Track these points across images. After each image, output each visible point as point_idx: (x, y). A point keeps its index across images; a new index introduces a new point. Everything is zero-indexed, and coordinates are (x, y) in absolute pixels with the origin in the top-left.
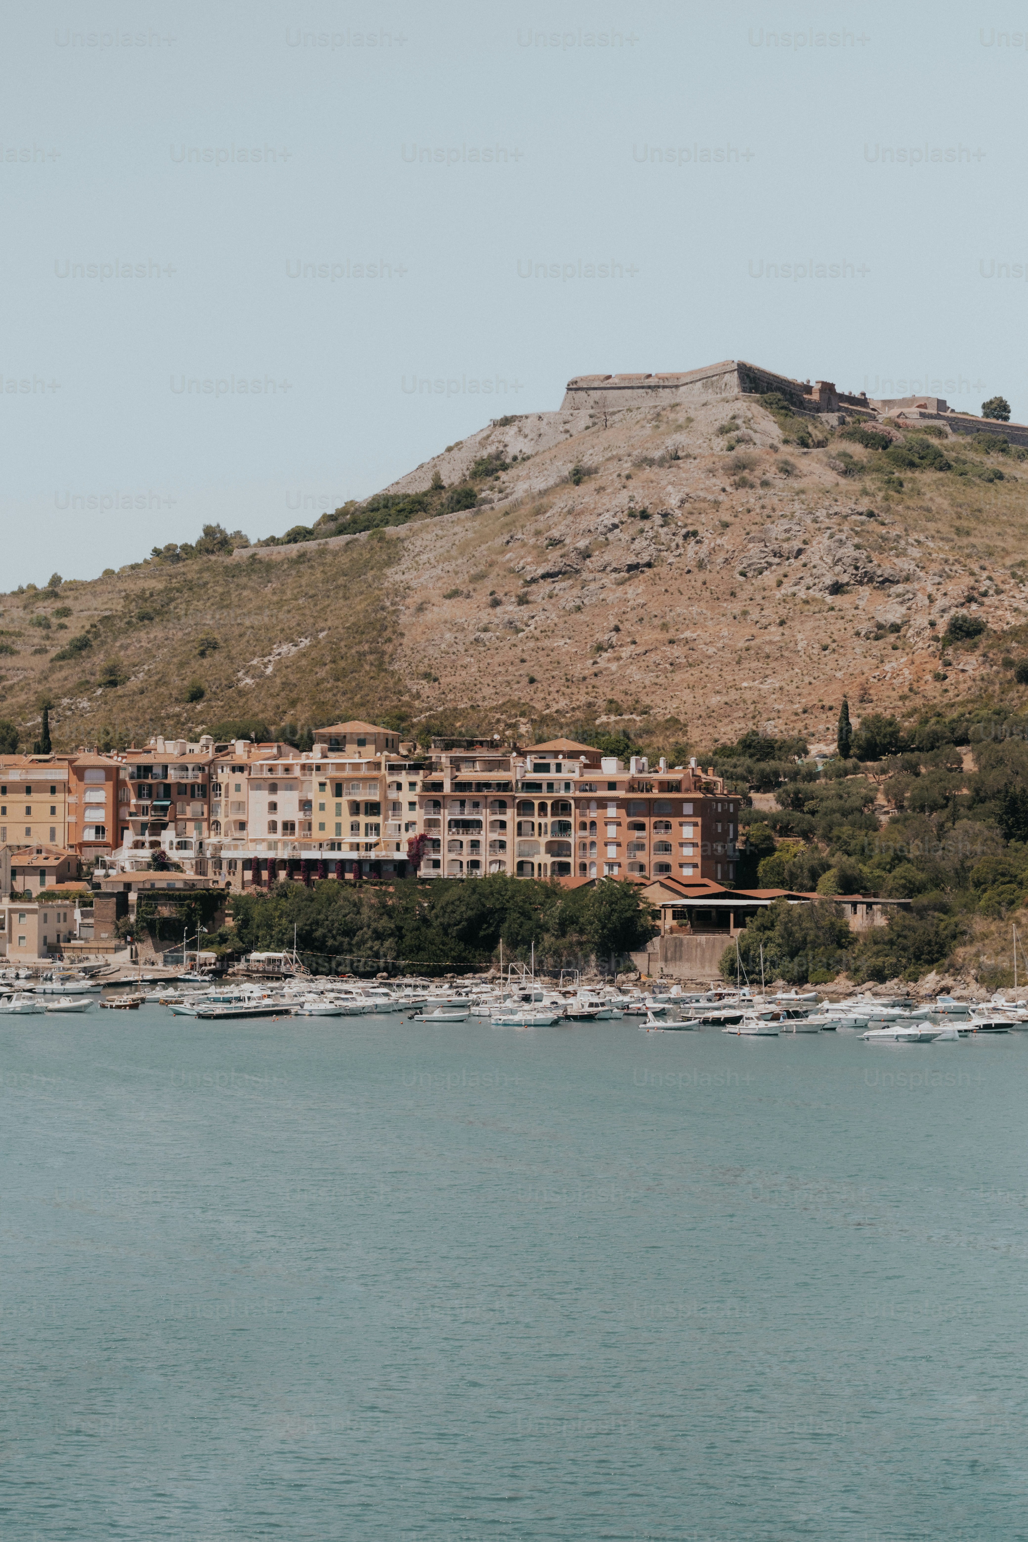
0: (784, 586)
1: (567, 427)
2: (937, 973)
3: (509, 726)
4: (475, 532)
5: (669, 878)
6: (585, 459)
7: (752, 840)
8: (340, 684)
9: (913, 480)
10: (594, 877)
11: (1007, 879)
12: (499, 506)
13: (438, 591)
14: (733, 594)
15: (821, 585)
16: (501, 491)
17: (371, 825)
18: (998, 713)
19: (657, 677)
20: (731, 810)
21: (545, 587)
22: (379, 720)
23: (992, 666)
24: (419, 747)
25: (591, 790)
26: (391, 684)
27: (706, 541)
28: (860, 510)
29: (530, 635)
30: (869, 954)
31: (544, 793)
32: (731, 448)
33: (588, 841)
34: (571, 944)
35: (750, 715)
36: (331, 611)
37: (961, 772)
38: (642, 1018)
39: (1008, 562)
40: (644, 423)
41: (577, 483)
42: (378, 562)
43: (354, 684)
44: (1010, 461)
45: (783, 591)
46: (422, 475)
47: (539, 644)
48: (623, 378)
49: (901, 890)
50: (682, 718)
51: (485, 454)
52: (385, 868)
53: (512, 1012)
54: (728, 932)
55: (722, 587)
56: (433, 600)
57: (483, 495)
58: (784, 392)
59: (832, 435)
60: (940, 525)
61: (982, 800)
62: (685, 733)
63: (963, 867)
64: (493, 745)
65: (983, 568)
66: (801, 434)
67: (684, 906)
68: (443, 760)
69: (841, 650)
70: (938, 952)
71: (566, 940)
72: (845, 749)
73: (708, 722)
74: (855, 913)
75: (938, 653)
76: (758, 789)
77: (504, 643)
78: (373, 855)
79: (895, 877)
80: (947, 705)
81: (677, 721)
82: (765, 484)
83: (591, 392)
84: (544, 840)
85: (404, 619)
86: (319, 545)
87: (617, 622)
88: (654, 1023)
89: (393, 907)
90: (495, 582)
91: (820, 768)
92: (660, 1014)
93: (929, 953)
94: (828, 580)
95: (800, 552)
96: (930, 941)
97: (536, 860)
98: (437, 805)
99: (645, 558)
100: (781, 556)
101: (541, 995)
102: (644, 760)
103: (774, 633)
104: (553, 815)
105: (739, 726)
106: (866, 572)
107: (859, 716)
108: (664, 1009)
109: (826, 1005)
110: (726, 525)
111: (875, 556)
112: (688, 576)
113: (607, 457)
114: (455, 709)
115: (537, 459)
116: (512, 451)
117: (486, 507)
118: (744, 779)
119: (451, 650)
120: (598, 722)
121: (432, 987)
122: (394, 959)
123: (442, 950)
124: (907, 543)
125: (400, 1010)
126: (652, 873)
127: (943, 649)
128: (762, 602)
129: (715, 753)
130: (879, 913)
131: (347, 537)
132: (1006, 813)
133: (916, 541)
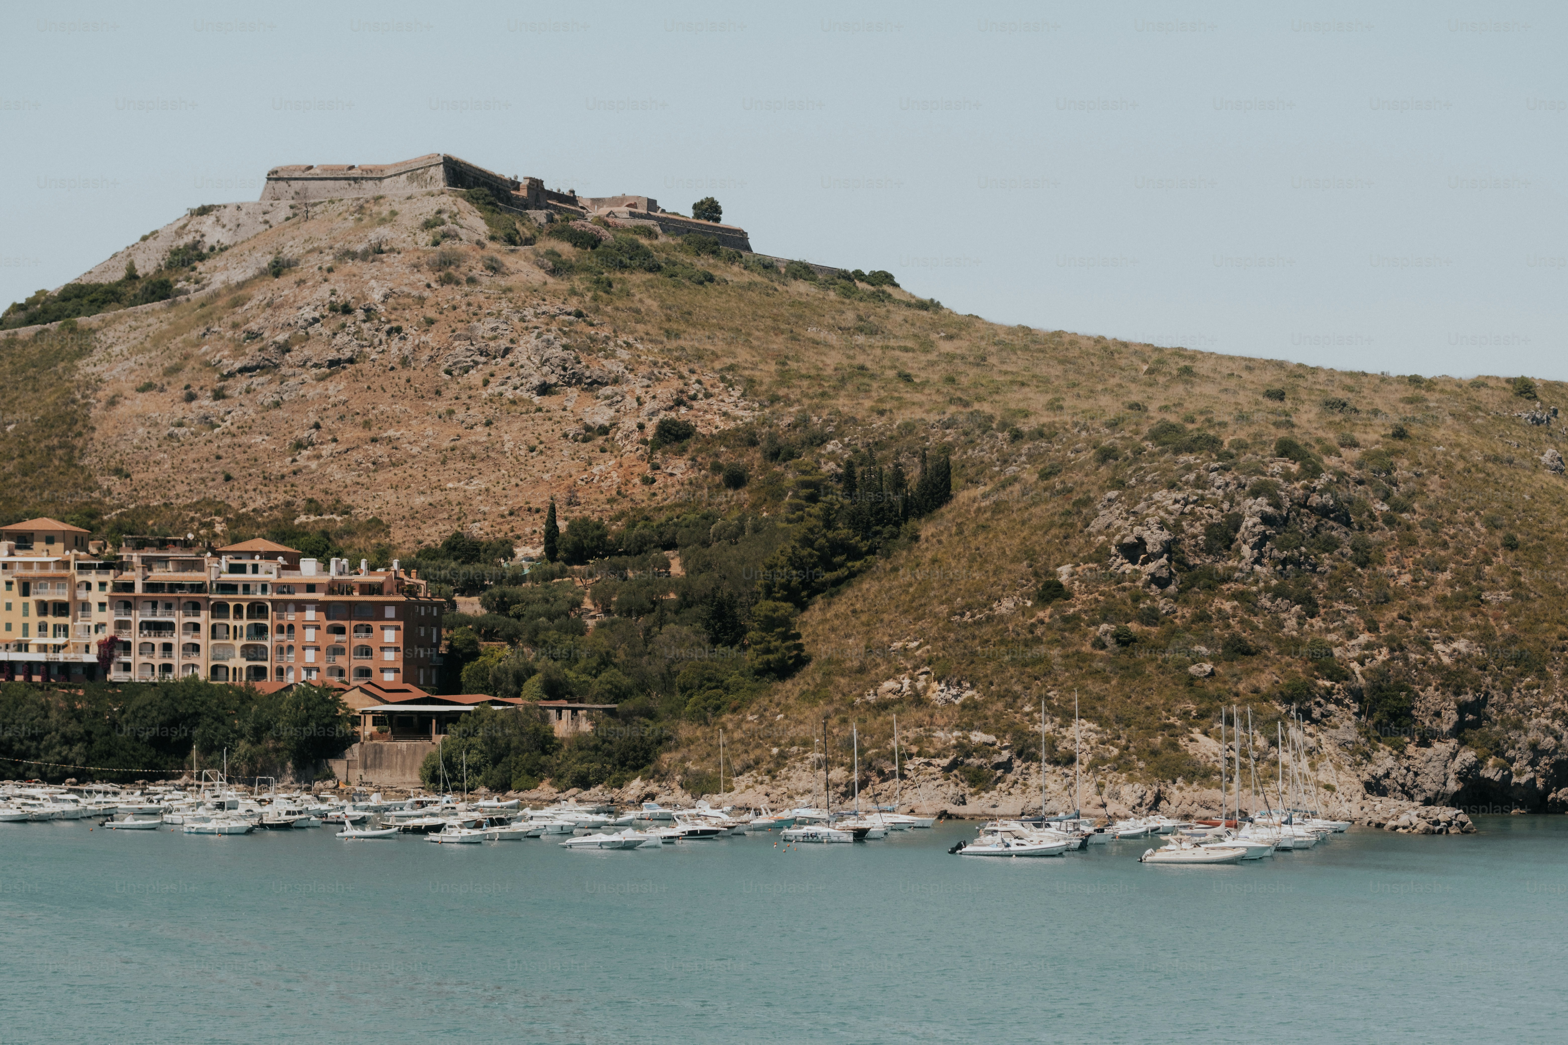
0: (490, 385)
1: (267, 217)
2: (642, 779)
3: (203, 525)
4: (170, 324)
5: (369, 683)
6: (285, 251)
7: (456, 644)
8: (28, 479)
9: (622, 281)
10: (291, 682)
11: (713, 684)
12: (195, 297)
13: (130, 384)
14: (438, 393)
15: (528, 385)
16: (197, 282)
17: (60, 626)
18: (705, 517)
19: (359, 476)
20: (435, 614)
21: (243, 382)
22: (68, 517)
23: (700, 470)
24: (109, 545)
25: (289, 592)
26: (81, 480)
27: (411, 338)
28: (569, 310)
29: (226, 431)
30: (574, 760)
31: (240, 596)
32: (436, 243)
33: (285, 645)
34: (267, 751)
35: (455, 517)
36: (20, 404)
37: (669, 576)
38: (340, 826)
39: (718, 365)
40: (346, 215)
41: (277, 275)
42: (69, 353)
43: (42, 479)
44: (721, 264)
45: (490, 391)
46: (116, 264)
47: (236, 440)
48: (325, 169)
49: (607, 695)
50: (384, 519)
51: (181, 243)
52: (73, 671)
53: (206, 820)
54: (430, 738)
55: (426, 386)
56: (126, 394)
57: (179, 285)
58: (490, 187)
59: (540, 233)
60: (649, 327)
61: (689, 605)
62: (388, 534)
63: (669, 673)
64: (187, 545)
65: (692, 372)
66: (508, 231)
67: (384, 712)
68: (135, 559)
69: (549, 452)
70: (643, 758)
71: (260, 748)
72: (551, 553)
73: (411, 523)
74: (560, 719)
75: (646, 457)
76: (462, 594)
77: (199, 438)
78: (61, 657)
79: (601, 682)
80: (655, 508)
81: (380, 522)
82: (471, 281)
83: (292, 183)
84: (239, 643)
85: (94, 413)
86: (8, 335)
87: (316, 419)
88: (351, 831)
89: (82, 711)
90: (190, 375)
91: (527, 571)
92: (360, 823)
93: (635, 758)
94: (536, 381)
95: (507, 351)
96: (635, 746)
97: (231, 664)
98: (128, 606)
99: (348, 354)
100: (488, 355)
101: (237, 802)
102: (345, 561)
103: (480, 434)
104: (249, 617)
105: (443, 528)
106: (574, 373)
107: (566, 519)
108: (364, 817)
109: (528, 811)
110: (431, 322)
111: (583, 356)
112: (392, 374)
113: (307, 249)
114: (148, 506)
115: (235, 250)
116: (209, 241)
117: (182, 298)
118: (449, 582)
119: (144, 446)
120: (296, 522)
121: (123, 793)
122: (84, 764)
123: (133, 756)
124: (616, 345)
125: (89, 817)
126: (352, 678)
127: (652, 452)
128: (468, 401)
129: (419, 555)
130: (584, 719)
131: (38, 327)
132: (713, 618)
133: (625, 342)
